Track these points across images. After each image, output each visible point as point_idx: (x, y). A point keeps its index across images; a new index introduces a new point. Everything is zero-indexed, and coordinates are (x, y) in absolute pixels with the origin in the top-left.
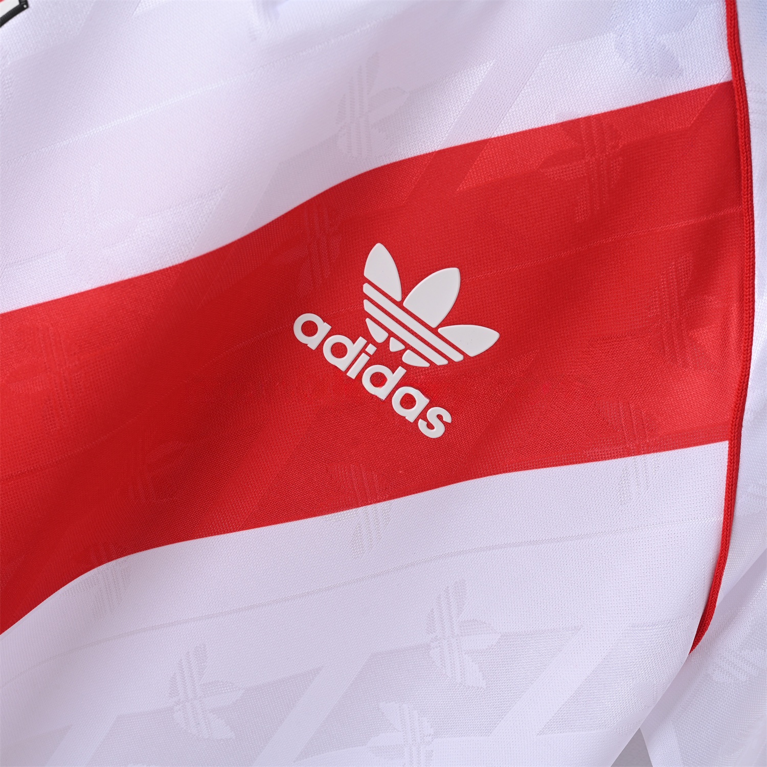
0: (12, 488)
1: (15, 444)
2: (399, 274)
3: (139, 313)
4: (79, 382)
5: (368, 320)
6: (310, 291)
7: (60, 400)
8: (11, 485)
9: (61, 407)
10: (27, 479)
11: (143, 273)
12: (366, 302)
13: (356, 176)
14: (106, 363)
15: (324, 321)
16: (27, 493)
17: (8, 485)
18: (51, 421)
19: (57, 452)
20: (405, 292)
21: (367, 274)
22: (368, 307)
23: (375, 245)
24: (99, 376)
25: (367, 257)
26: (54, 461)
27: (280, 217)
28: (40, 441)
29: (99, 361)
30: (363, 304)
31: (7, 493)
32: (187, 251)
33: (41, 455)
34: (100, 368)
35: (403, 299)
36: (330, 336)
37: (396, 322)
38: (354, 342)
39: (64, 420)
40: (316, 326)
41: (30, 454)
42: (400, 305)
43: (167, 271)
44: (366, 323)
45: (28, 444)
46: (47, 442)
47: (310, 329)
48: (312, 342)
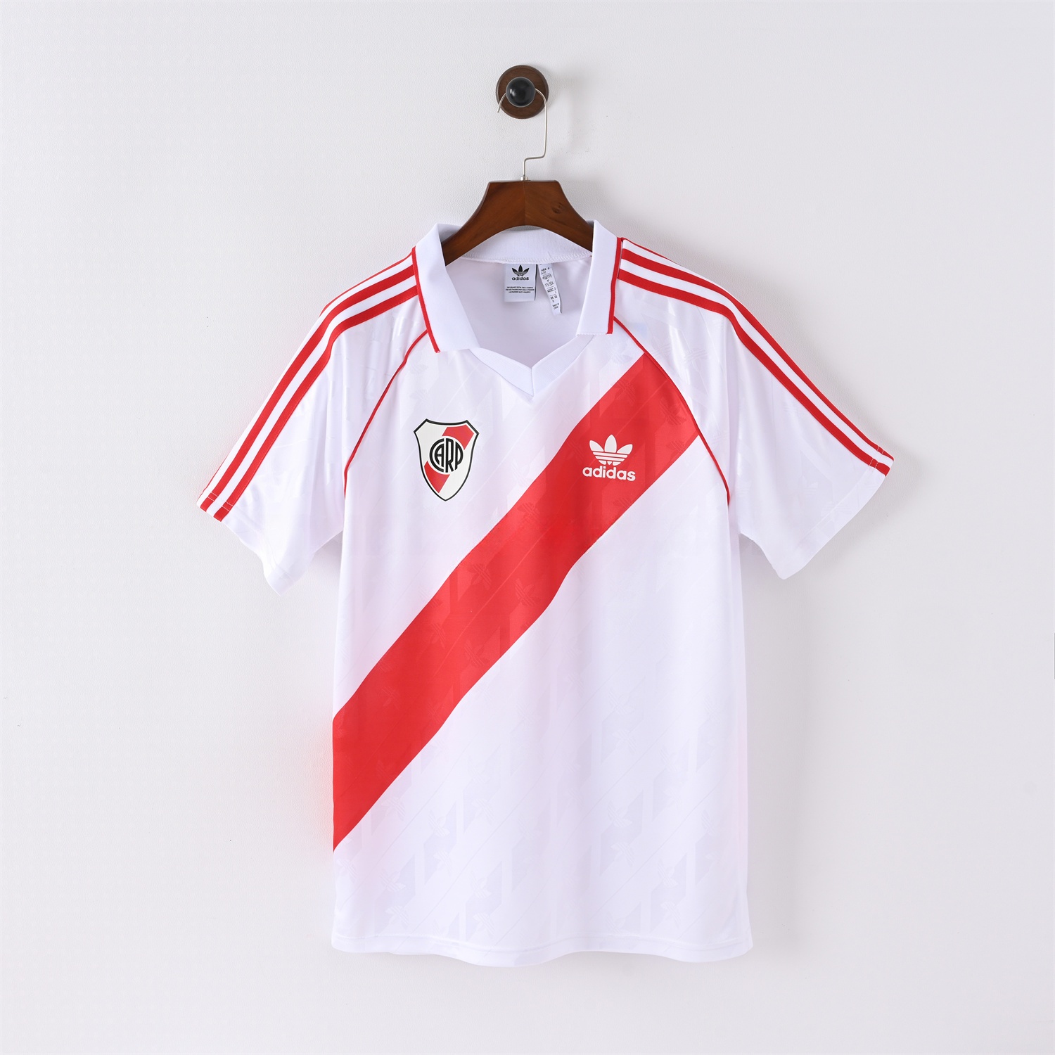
2: (599, 445)
5: (599, 461)
20: (604, 448)
21: (592, 450)
22: (597, 457)
23: (589, 442)
35: (604, 450)
36: (593, 471)
37: (606, 457)
38: (599, 468)
40: (588, 470)
42: (604, 452)
47: (587, 472)
48: (590, 475)
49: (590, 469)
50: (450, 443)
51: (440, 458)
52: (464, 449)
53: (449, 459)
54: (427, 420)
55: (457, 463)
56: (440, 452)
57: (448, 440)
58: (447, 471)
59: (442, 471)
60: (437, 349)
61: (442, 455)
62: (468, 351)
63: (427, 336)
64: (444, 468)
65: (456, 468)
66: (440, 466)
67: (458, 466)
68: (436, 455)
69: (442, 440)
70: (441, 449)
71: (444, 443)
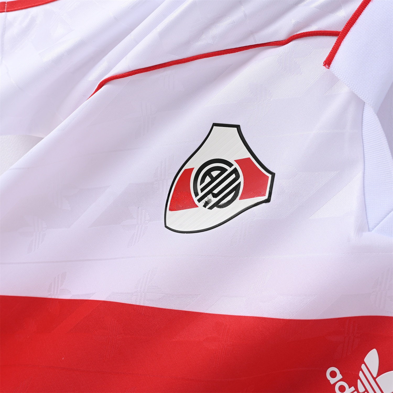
0: (187, 384)
1: (195, 366)
2: (379, 365)
3: (263, 333)
4: (229, 351)
5: (359, 381)
6: (339, 358)
7: (219, 355)
8: (187, 382)
9: (218, 358)
10: (193, 383)
11: (271, 317)
12: (361, 372)
13: (375, 316)
14: (242, 348)
15: (340, 374)
16: (191, 389)
17: (186, 382)
18: (212, 363)
19: (209, 377)
20: (379, 374)
21: (366, 360)
22: (361, 374)
23: (373, 349)
24: (238, 352)
25: (368, 353)
26: (207, 380)
27: (335, 318)
28: (205, 369)
29: (240, 346)
30: (359, 372)
31: (184, 385)
32: (291, 315)
33: (203, 375)
34: (240, 349)
35: (377, 377)
36: (341, 381)
37: (371, 386)
38: (349, 388)
39: (217, 364)
40: (337, 374)
41: (199, 373)
42: (374, 379)
43: (281, 320)
44: (357, 381)
45: (200, 368)
46: (207, 371)
47: (333, 375)
48: (332, 381)
49: (339, 376)
50: (233, 176)
51: (208, 179)
52: (241, 199)
53: (216, 191)
54: (238, 127)
55: (217, 205)
56: (215, 174)
57: (235, 171)
58: (199, 200)
59: (197, 194)
60: (328, 62)
61: (213, 179)
62: (361, 104)
63: (333, 40)
64: (201, 195)
65: (211, 208)
66: (199, 187)
67: (215, 208)
68: (208, 173)
69: (230, 165)
70: (219, 172)
71: (230, 170)
